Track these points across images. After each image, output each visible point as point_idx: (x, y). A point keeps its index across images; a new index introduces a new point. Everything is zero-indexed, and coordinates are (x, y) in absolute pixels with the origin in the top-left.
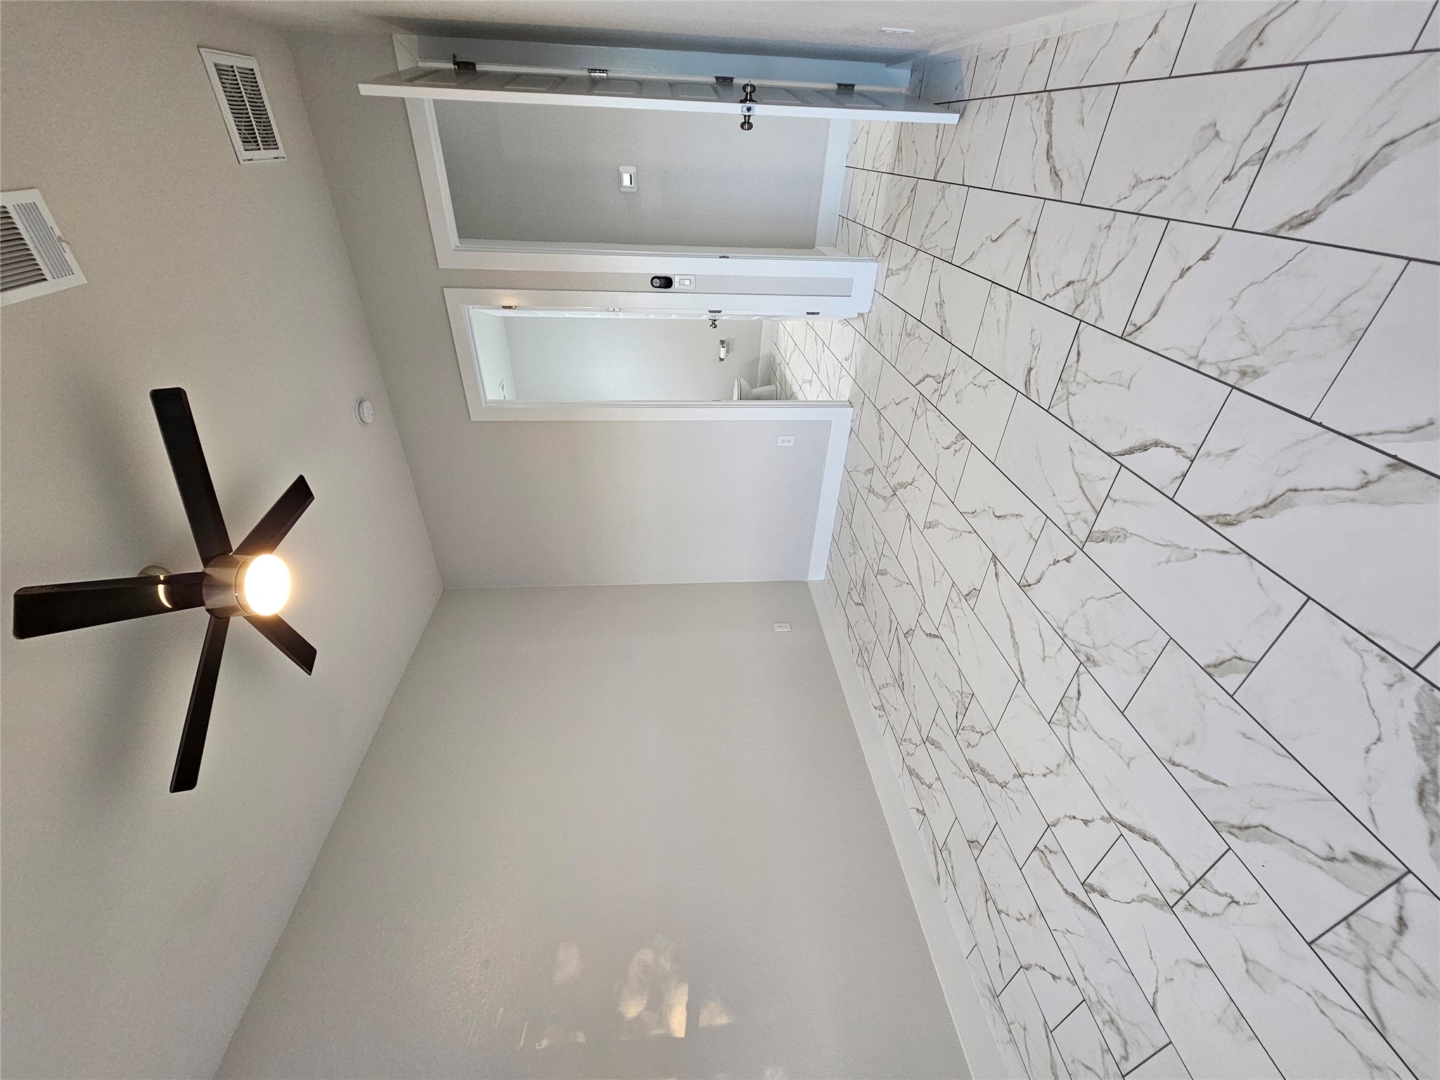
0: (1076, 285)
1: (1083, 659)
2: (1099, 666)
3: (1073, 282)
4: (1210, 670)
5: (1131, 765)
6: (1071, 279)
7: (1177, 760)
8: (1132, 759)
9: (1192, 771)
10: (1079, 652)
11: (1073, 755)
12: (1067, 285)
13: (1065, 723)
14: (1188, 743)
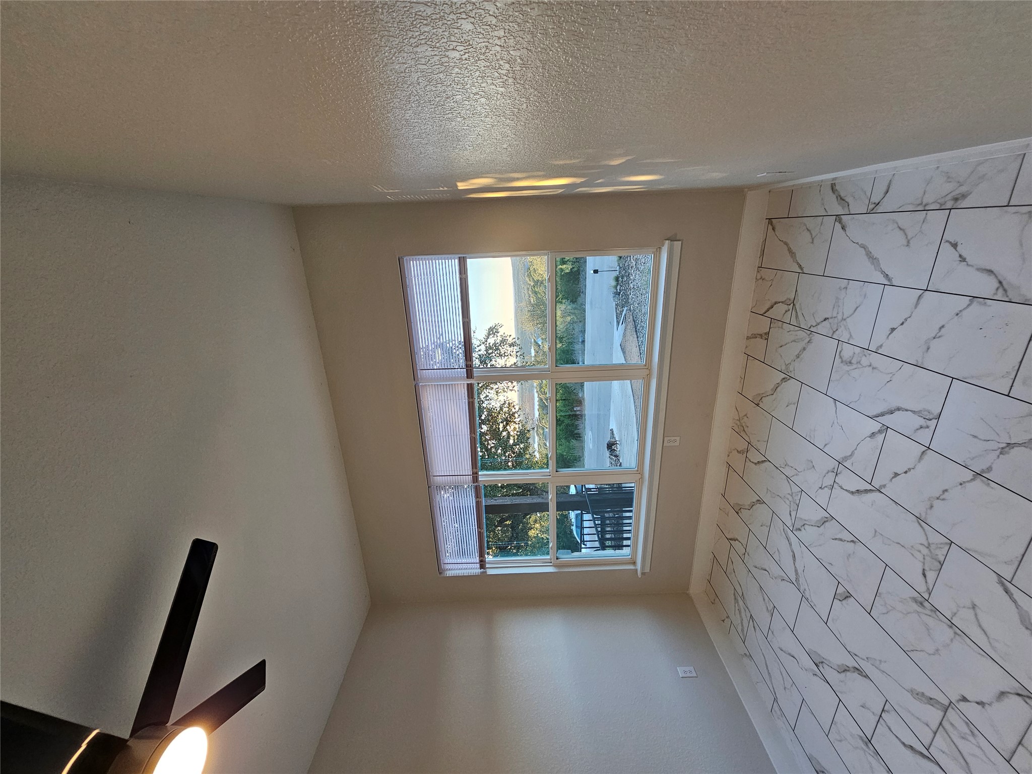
1: (926, 604)
2: (910, 598)
4: (849, 595)
5: (873, 532)
7: (852, 543)
8: (875, 536)
9: (845, 541)
10: (931, 610)
11: (920, 524)
13: (933, 547)
14: (849, 555)
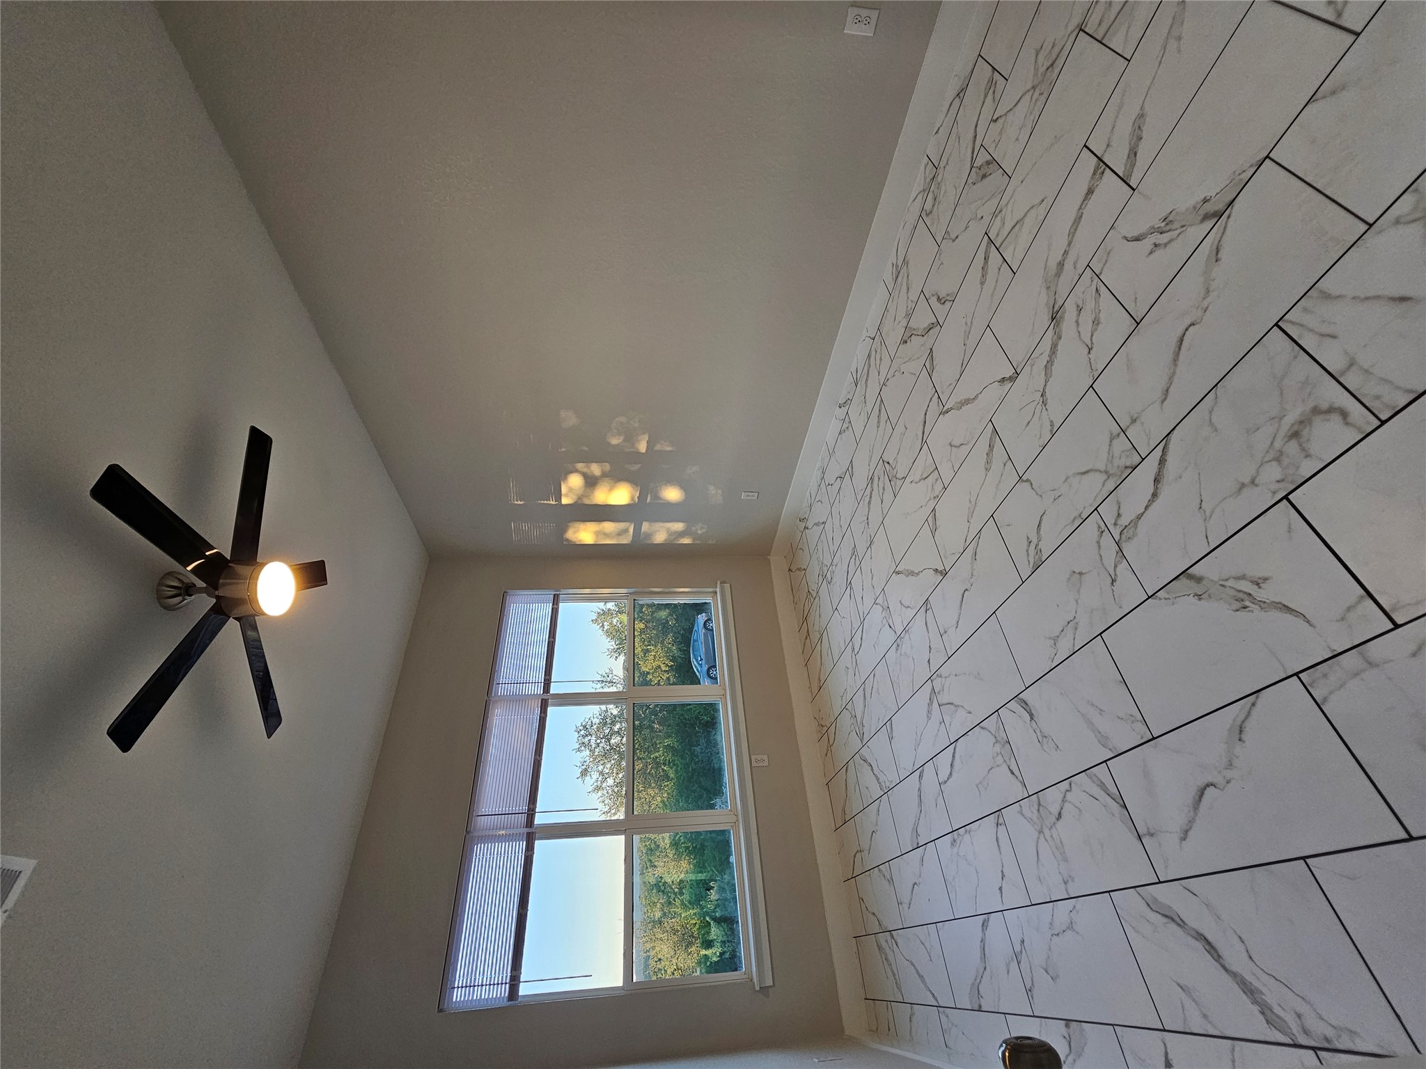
0: (1054, 819)
3: (1058, 819)
6: (1061, 820)
12: (1060, 813)
